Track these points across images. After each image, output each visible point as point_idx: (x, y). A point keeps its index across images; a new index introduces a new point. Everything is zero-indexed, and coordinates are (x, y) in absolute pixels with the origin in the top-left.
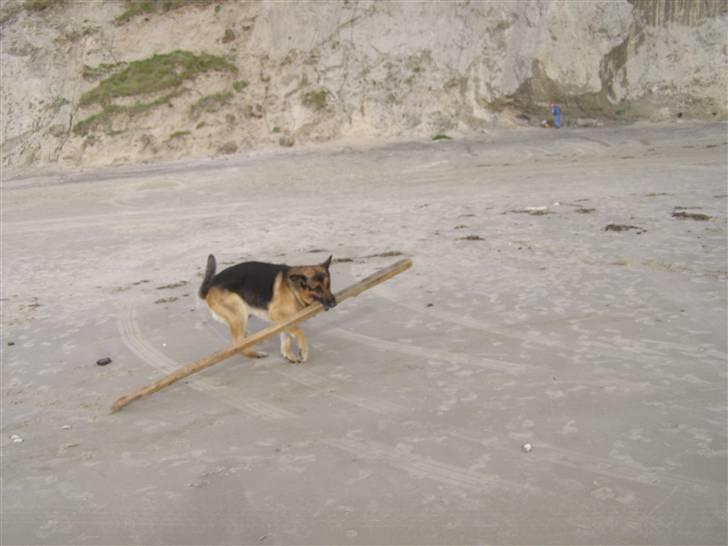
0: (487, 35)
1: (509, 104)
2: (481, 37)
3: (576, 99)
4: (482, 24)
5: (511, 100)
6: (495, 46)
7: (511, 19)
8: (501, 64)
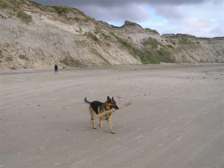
0: (53, 46)
1: (63, 62)
2: (52, 46)
3: (76, 62)
4: (51, 43)
5: (63, 61)
6: (56, 48)
7: (57, 42)
8: (58, 52)
